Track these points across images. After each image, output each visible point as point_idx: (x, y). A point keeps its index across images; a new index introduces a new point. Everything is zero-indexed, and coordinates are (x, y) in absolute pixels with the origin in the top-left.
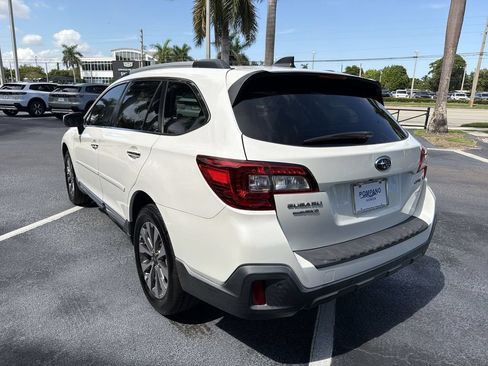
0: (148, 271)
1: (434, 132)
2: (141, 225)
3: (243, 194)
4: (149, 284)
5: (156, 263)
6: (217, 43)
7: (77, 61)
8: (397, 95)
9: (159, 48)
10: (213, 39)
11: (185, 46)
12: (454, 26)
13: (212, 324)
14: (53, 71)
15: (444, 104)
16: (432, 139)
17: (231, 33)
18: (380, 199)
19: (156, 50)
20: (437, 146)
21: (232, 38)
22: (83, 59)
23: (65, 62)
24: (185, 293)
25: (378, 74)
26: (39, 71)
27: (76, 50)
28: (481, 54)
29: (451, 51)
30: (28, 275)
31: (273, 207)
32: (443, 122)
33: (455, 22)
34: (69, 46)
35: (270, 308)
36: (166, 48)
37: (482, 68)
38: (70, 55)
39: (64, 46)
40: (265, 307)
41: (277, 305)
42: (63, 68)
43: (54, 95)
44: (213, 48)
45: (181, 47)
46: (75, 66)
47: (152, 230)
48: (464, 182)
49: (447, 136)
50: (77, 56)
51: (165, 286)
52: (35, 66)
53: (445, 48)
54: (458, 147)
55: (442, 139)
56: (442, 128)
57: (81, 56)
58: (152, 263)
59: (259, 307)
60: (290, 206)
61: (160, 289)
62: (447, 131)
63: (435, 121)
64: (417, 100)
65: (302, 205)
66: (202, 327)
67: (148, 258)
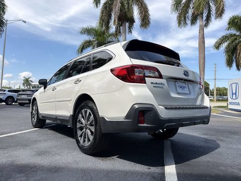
0: (81, 136)
5: (87, 128)
7: (30, 85)
12: (202, 63)
14: (17, 89)
18: (186, 91)
22: (33, 84)
23: (24, 85)
27: (30, 79)
28: (215, 79)
31: (145, 83)
33: (202, 61)
34: (27, 78)
35: (147, 125)
37: (217, 87)
38: (27, 81)
39: (24, 77)
40: (145, 125)
41: (149, 124)
42: (22, 87)
43: (20, 94)
46: (29, 87)
50: (30, 82)
51: (92, 138)
57: (32, 82)
58: (84, 130)
59: (142, 125)
60: (152, 83)
65: (156, 83)
66: (109, 158)
67: (81, 129)
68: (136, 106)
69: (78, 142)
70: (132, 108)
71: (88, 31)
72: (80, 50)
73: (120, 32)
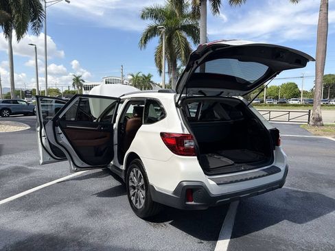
0: (133, 195)
1: (313, 125)
2: (131, 170)
3: (182, 149)
4: (134, 202)
5: (138, 190)
6: (169, 72)
7: (81, 85)
8: (291, 102)
9: (133, 76)
10: (167, 70)
11: (149, 75)
13: (167, 223)
14: (66, 91)
15: (319, 107)
16: (312, 130)
17: (178, 66)
19: (131, 77)
20: (315, 135)
21: (179, 69)
22: (84, 84)
23: (74, 86)
24: (154, 202)
25: (278, 89)
26: (57, 91)
27: (80, 79)
29: (320, 74)
30: (69, 200)
32: (320, 119)
34: (77, 76)
35: (195, 203)
36: (137, 77)
38: (77, 81)
39: (74, 76)
40: (193, 203)
41: (198, 202)
42: (72, 89)
44: (167, 75)
45: (147, 76)
46: (80, 88)
47: (137, 172)
48: (328, 156)
49: (322, 128)
50: (81, 82)
51: (143, 201)
52: (55, 88)
53: (316, 72)
54: (330, 135)
55: (319, 130)
56: (319, 123)
57: (83, 81)
58: (136, 190)
59: (190, 203)
61: (140, 204)
62: (323, 125)
63: (313, 118)
64: (306, 105)
66: (162, 224)
67: (134, 188)
68: (185, 184)
69: (131, 201)
70: (180, 185)
71: (153, 13)
72: (143, 41)
73: (199, 14)
